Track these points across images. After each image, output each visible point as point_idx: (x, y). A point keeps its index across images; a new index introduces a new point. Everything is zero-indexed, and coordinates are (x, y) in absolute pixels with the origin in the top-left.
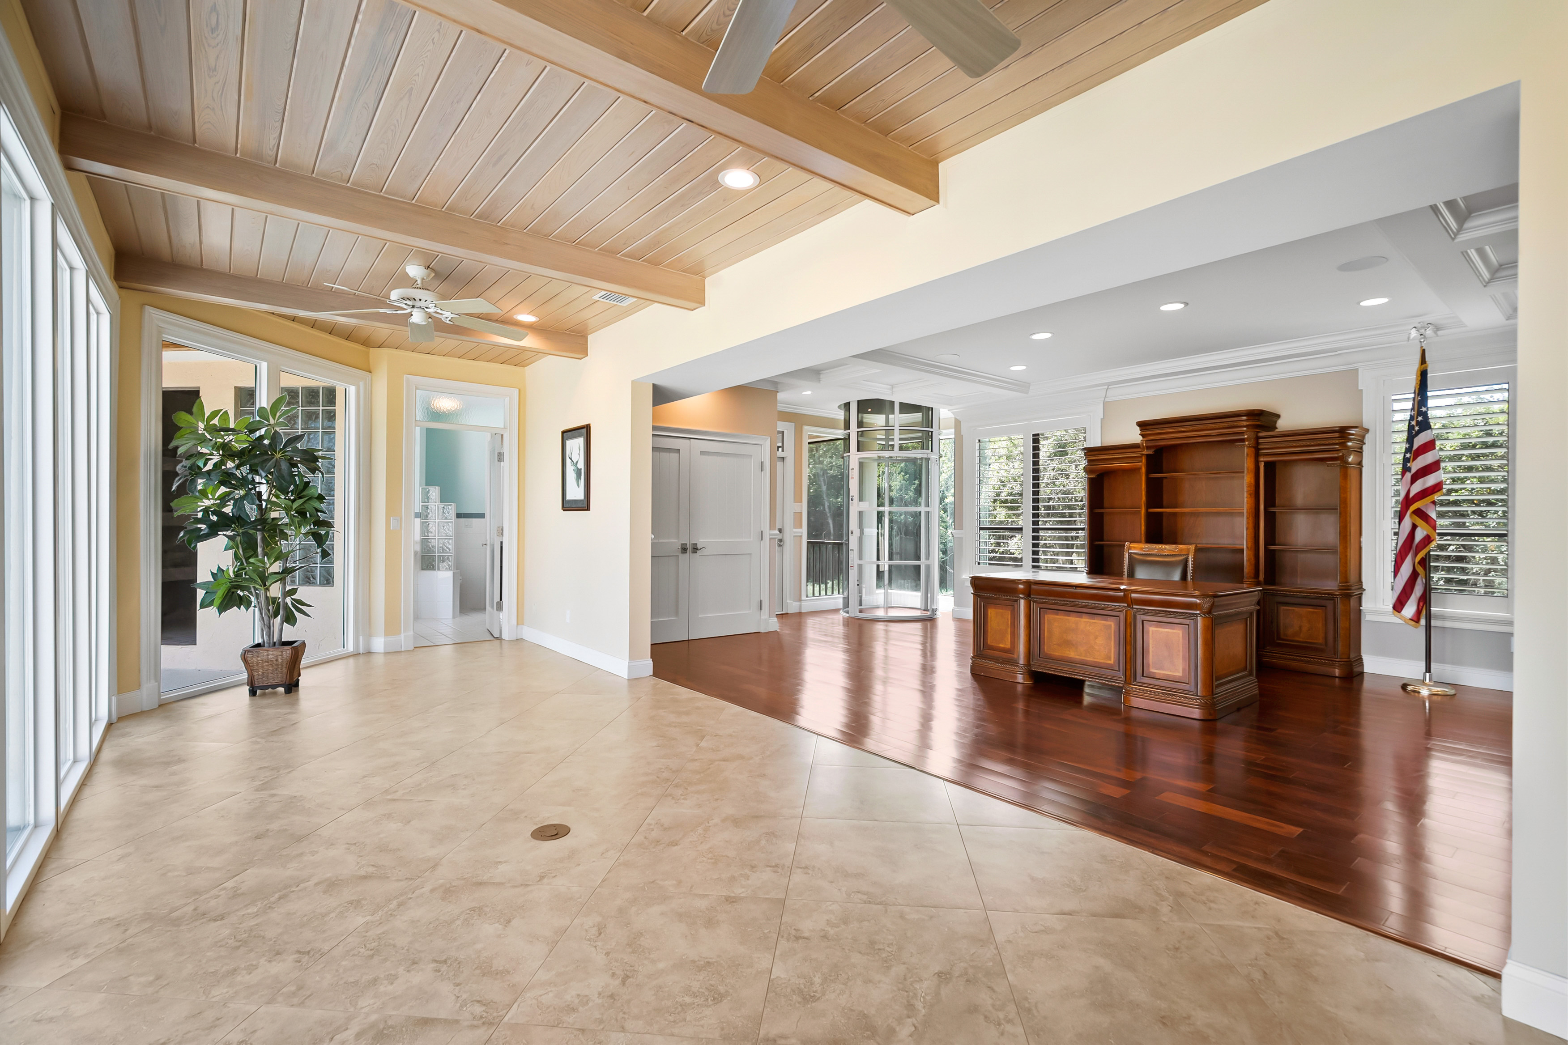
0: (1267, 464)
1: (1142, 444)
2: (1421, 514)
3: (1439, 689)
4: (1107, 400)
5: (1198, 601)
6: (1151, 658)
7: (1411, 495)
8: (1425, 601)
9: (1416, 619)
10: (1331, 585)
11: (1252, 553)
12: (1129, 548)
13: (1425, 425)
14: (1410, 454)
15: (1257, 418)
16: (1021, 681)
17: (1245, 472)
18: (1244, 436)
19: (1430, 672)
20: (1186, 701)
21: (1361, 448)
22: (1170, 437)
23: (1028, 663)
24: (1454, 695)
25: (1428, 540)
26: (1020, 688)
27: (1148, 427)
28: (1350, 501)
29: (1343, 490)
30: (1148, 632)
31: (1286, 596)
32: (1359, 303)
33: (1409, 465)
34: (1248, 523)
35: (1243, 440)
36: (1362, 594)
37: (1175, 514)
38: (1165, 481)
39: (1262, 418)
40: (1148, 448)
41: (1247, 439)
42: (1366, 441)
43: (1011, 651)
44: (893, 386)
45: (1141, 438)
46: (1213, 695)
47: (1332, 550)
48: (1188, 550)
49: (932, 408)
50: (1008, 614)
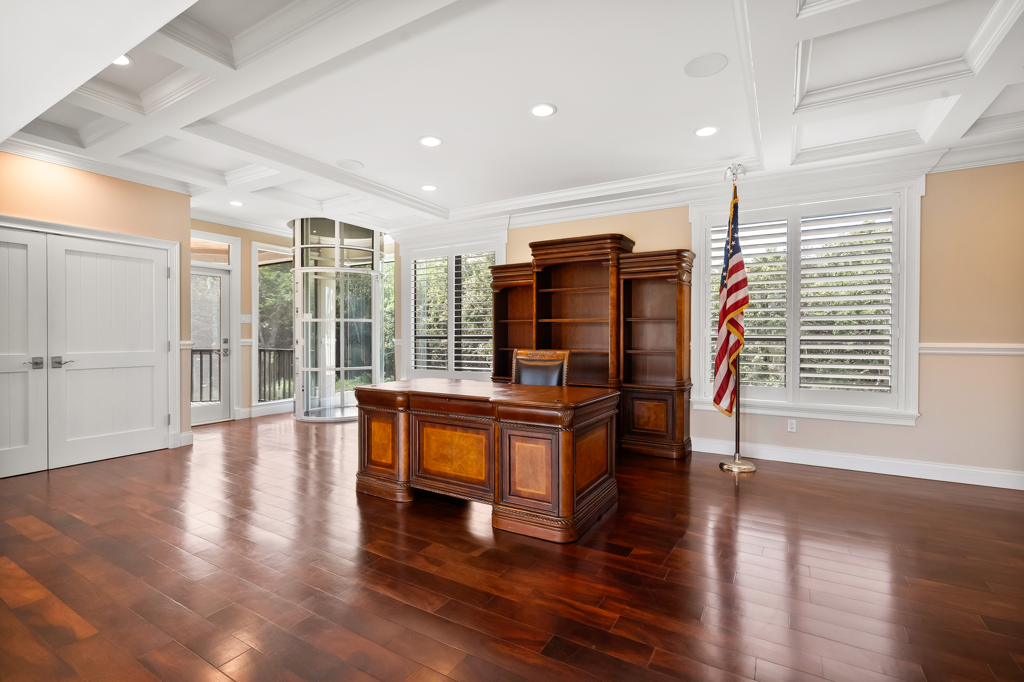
0: (625, 280)
1: (533, 263)
2: (733, 322)
3: (745, 467)
4: (511, 227)
5: (559, 414)
6: (518, 475)
7: (727, 307)
8: (736, 393)
9: (730, 410)
10: (670, 382)
11: (614, 357)
12: (517, 354)
13: (736, 249)
14: (726, 273)
15: (618, 241)
16: (400, 500)
17: (610, 288)
18: (609, 256)
19: (739, 453)
20: (549, 523)
21: (691, 270)
22: (555, 257)
23: (408, 481)
24: (755, 471)
25: (738, 344)
26: (400, 506)
27: (537, 248)
28: (684, 312)
29: (679, 303)
30: (515, 448)
31: (638, 392)
32: (695, 132)
33: (725, 282)
34: (612, 331)
35: (608, 260)
36: (691, 388)
37: (560, 324)
38: (553, 298)
39: (622, 242)
40: (538, 266)
41: (612, 259)
42: (693, 264)
43: (392, 466)
44: (321, 202)
45: (533, 258)
46: (574, 514)
47: (670, 353)
48: (564, 355)
49: (373, 231)
50: (389, 428)
